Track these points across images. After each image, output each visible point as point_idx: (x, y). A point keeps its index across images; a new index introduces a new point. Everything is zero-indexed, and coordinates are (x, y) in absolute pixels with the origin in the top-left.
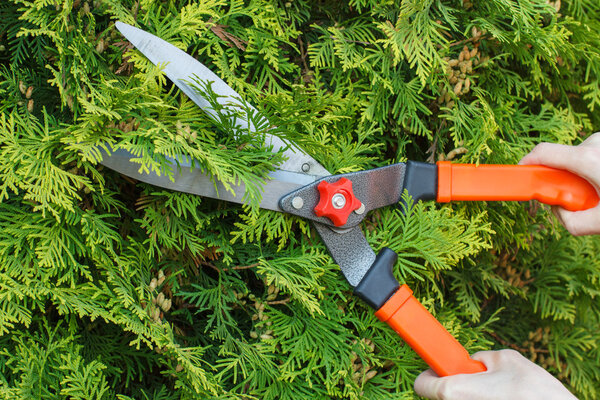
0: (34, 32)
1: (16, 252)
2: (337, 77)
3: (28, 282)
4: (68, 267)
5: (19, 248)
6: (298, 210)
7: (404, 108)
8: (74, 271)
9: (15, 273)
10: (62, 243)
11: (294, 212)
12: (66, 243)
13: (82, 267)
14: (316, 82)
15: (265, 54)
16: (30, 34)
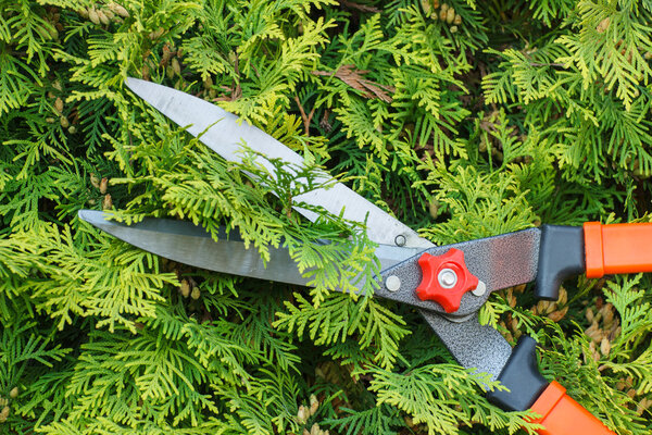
0: (89, 96)
1: (119, 390)
2: (530, 120)
3: (134, 424)
4: (187, 400)
5: (121, 386)
6: (394, 293)
7: (625, 145)
8: (194, 403)
9: (118, 417)
10: (172, 367)
11: (389, 296)
12: (177, 366)
13: (203, 398)
14: (502, 127)
15: (420, 99)
16: (83, 98)
